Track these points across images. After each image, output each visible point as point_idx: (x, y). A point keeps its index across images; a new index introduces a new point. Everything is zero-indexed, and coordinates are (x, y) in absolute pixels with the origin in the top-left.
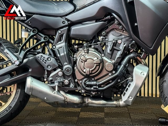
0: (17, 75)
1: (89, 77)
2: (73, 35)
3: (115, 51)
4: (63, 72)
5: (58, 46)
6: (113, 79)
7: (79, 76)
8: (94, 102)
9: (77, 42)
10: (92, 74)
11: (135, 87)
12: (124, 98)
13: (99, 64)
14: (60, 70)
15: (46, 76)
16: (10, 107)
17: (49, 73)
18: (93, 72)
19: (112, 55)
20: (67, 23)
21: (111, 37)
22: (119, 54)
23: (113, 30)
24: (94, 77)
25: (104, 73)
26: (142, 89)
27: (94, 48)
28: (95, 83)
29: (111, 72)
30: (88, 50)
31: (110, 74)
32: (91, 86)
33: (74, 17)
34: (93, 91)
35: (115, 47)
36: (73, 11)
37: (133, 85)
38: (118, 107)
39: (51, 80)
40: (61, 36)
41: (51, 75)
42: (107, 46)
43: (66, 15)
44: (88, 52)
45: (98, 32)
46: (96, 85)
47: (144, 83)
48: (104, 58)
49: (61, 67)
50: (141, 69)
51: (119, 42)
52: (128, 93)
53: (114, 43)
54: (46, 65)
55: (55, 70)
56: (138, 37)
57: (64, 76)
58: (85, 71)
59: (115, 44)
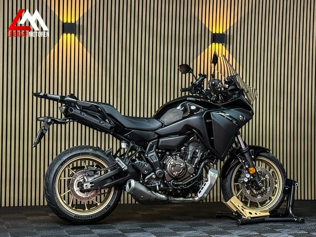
0: (115, 179)
1: (176, 179)
2: (161, 145)
3: (194, 158)
4: (156, 175)
5: (149, 155)
6: (193, 181)
7: (168, 178)
8: (176, 199)
9: (160, 151)
10: (179, 176)
11: (210, 185)
12: (200, 195)
13: (184, 169)
14: (153, 173)
15: (142, 178)
16: (109, 206)
17: (145, 176)
18: (180, 174)
19: (191, 161)
20: (156, 136)
21: (191, 148)
22: (197, 160)
23: (192, 142)
24: (180, 179)
25: (187, 175)
26: (215, 187)
27: (179, 156)
28: (181, 183)
29: (192, 174)
30: (176, 158)
31: (191, 176)
32: (179, 185)
33: (161, 131)
34: (179, 190)
35: (194, 156)
36: (162, 127)
37: (208, 184)
38: (194, 202)
39: (147, 182)
40: (152, 147)
41: (147, 178)
42: (188, 154)
43: (156, 130)
44: (176, 160)
45: (181, 144)
46: (182, 185)
47: (217, 182)
48: (187, 164)
49: (154, 171)
51: (197, 151)
52: (203, 191)
53: (193, 152)
54: (143, 169)
55: (149, 174)
56: (214, 148)
57: (157, 178)
58: (174, 174)
59: (195, 153)
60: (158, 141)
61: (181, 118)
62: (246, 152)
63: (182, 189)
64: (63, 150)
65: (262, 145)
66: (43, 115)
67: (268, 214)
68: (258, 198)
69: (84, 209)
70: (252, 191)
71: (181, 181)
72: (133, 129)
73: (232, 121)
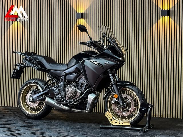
1: (70, 98)
2: (67, 79)
3: (83, 87)
5: (61, 84)
6: (80, 100)
7: (67, 98)
12: (87, 109)
13: (74, 93)
15: (55, 97)
18: (72, 96)
19: (81, 88)
20: (64, 74)
21: (81, 81)
23: (81, 77)
24: (72, 98)
25: (77, 97)
27: (73, 85)
31: (79, 97)
32: (71, 102)
35: (82, 85)
36: (67, 69)
37: (88, 103)
40: (62, 80)
41: (57, 97)
43: (65, 70)
45: (76, 78)
46: (73, 102)
48: (77, 90)
49: (60, 93)
50: (92, 95)
51: (84, 83)
53: (82, 83)
54: (55, 92)
55: (58, 94)
57: (61, 97)
58: (68, 95)
60: (65, 77)
61: (74, 64)
62: (114, 84)
63: (73, 104)
64: (28, 80)
65: (127, 80)
66: (18, 63)
67: (129, 124)
68: (123, 113)
69: (35, 111)
70: (119, 109)
71: (73, 100)
72: (51, 70)
73: (98, 65)
